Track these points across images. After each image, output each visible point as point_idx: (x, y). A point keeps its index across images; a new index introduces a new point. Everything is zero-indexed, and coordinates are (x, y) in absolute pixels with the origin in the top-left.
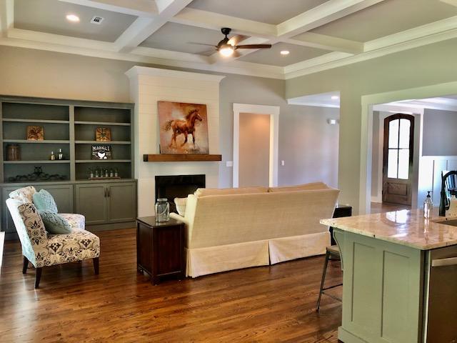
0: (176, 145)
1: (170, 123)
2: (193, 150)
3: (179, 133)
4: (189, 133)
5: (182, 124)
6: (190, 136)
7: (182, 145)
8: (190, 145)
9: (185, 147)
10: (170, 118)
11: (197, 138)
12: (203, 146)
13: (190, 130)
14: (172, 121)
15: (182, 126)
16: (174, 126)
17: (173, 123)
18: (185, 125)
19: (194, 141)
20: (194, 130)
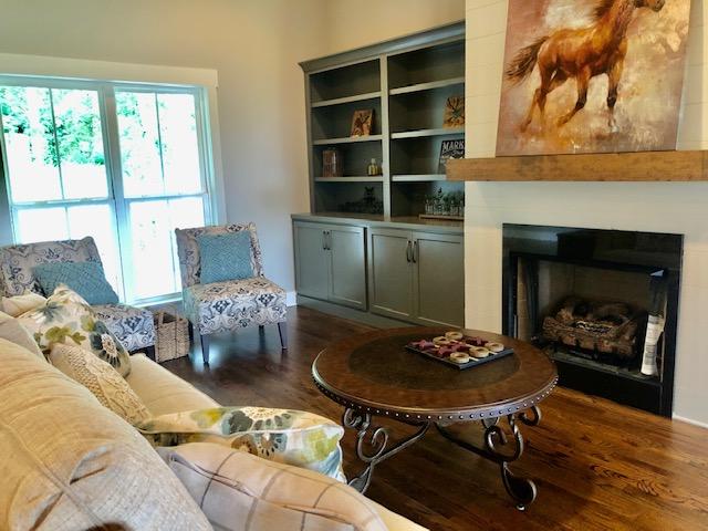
0: (543, 122)
1: (535, 48)
2: (600, 138)
3: (561, 78)
4: (595, 73)
5: (577, 43)
6: (599, 86)
7: (564, 121)
8: (594, 119)
9: (574, 127)
10: (540, 34)
11: (625, 87)
12: (652, 119)
13: (605, 58)
14: (544, 40)
15: (573, 49)
16: (548, 57)
17: (546, 46)
18: (589, 43)
19: (611, 102)
20: (621, 56)
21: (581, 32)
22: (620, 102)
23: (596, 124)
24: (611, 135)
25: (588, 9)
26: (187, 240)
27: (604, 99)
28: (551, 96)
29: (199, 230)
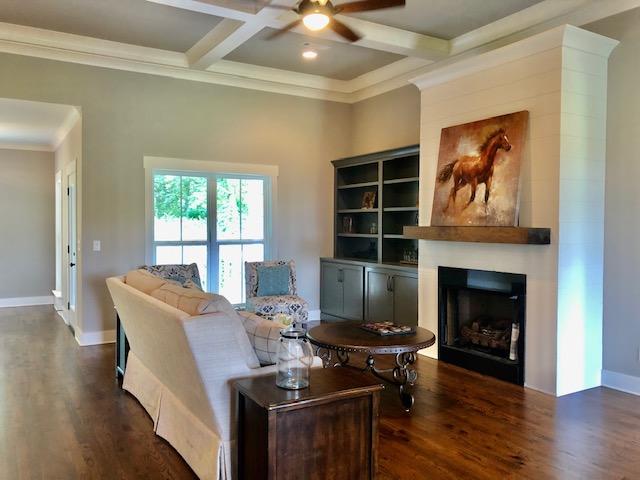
0: (454, 208)
1: (452, 165)
3: (464, 183)
4: (480, 182)
5: (472, 164)
6: (482, 188)
7: (464, 208)
8: (478, 208)
9: (468, 211)
10: (454, 157)
11: (493, 191)
12: (504, 209)
13: (484, 174)
14: (457, 161)
15: (470, 168)
16: (457, 171)
17: (457, 165)
18: (477, 165)
19: (486, 198)
20: (491, 174)
21: (473, 159)
22: (490, 199)
23: (479, 211)
24: (486, 217)
25: (477, 147)
26: (251, 269)
27: (483, 196)
28: (458, 192)
29: (259, 263)
